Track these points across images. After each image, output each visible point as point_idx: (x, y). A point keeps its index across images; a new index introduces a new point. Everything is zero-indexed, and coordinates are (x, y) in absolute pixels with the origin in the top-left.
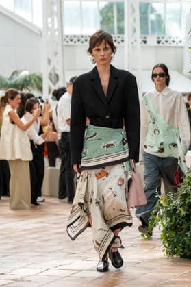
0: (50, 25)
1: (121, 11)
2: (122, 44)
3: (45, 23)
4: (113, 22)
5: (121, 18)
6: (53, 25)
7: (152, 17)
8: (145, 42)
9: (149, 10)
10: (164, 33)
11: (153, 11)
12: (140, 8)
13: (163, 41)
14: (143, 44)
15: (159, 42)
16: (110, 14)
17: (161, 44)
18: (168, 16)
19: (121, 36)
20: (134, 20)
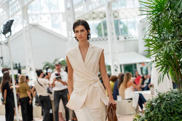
0: (70, 35)
1: (105, 25)
2: (107, 41)
3: (68, 34)
4: (101, 31)
5: (105, 28)
6: (72, 35)
7: (121, 26)
8: (118, 39)
9: (119, 23)
10: (127, 34)
11: (121, 23)
12: (115, 23)
13: (127, 38)
14: (118, 40)
15: (125, 38)
16: (100, 27)
17: (126, 39)
18: (129, 26)
19: (106, 37)
20: (112, 29)
